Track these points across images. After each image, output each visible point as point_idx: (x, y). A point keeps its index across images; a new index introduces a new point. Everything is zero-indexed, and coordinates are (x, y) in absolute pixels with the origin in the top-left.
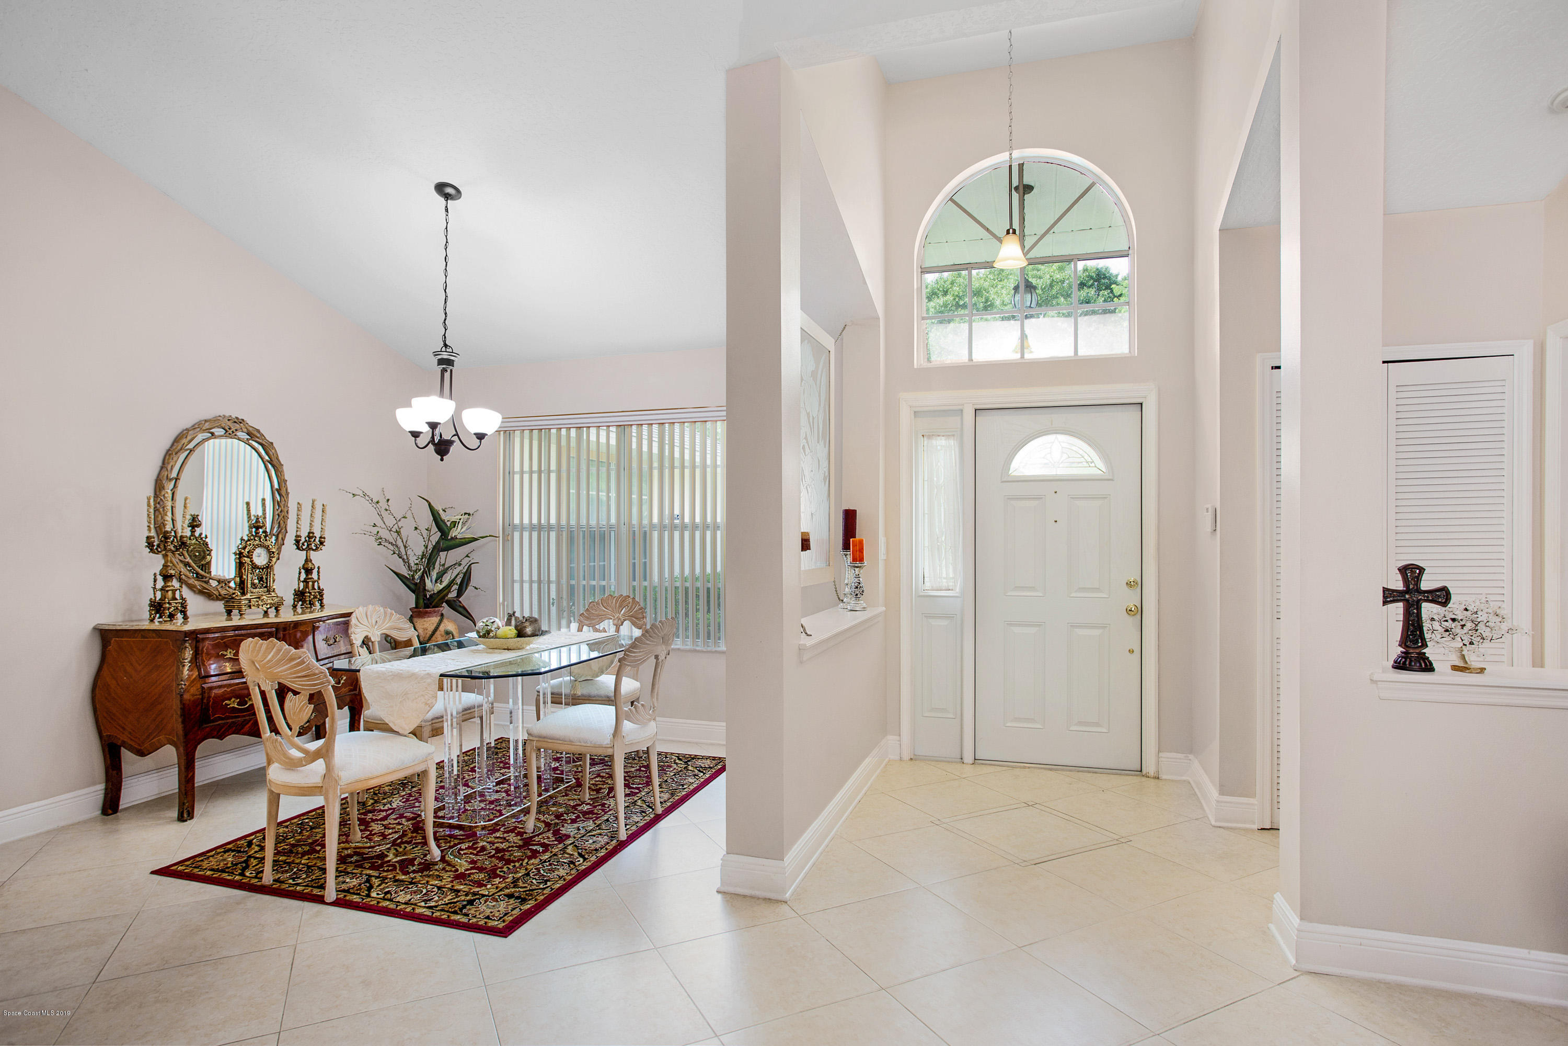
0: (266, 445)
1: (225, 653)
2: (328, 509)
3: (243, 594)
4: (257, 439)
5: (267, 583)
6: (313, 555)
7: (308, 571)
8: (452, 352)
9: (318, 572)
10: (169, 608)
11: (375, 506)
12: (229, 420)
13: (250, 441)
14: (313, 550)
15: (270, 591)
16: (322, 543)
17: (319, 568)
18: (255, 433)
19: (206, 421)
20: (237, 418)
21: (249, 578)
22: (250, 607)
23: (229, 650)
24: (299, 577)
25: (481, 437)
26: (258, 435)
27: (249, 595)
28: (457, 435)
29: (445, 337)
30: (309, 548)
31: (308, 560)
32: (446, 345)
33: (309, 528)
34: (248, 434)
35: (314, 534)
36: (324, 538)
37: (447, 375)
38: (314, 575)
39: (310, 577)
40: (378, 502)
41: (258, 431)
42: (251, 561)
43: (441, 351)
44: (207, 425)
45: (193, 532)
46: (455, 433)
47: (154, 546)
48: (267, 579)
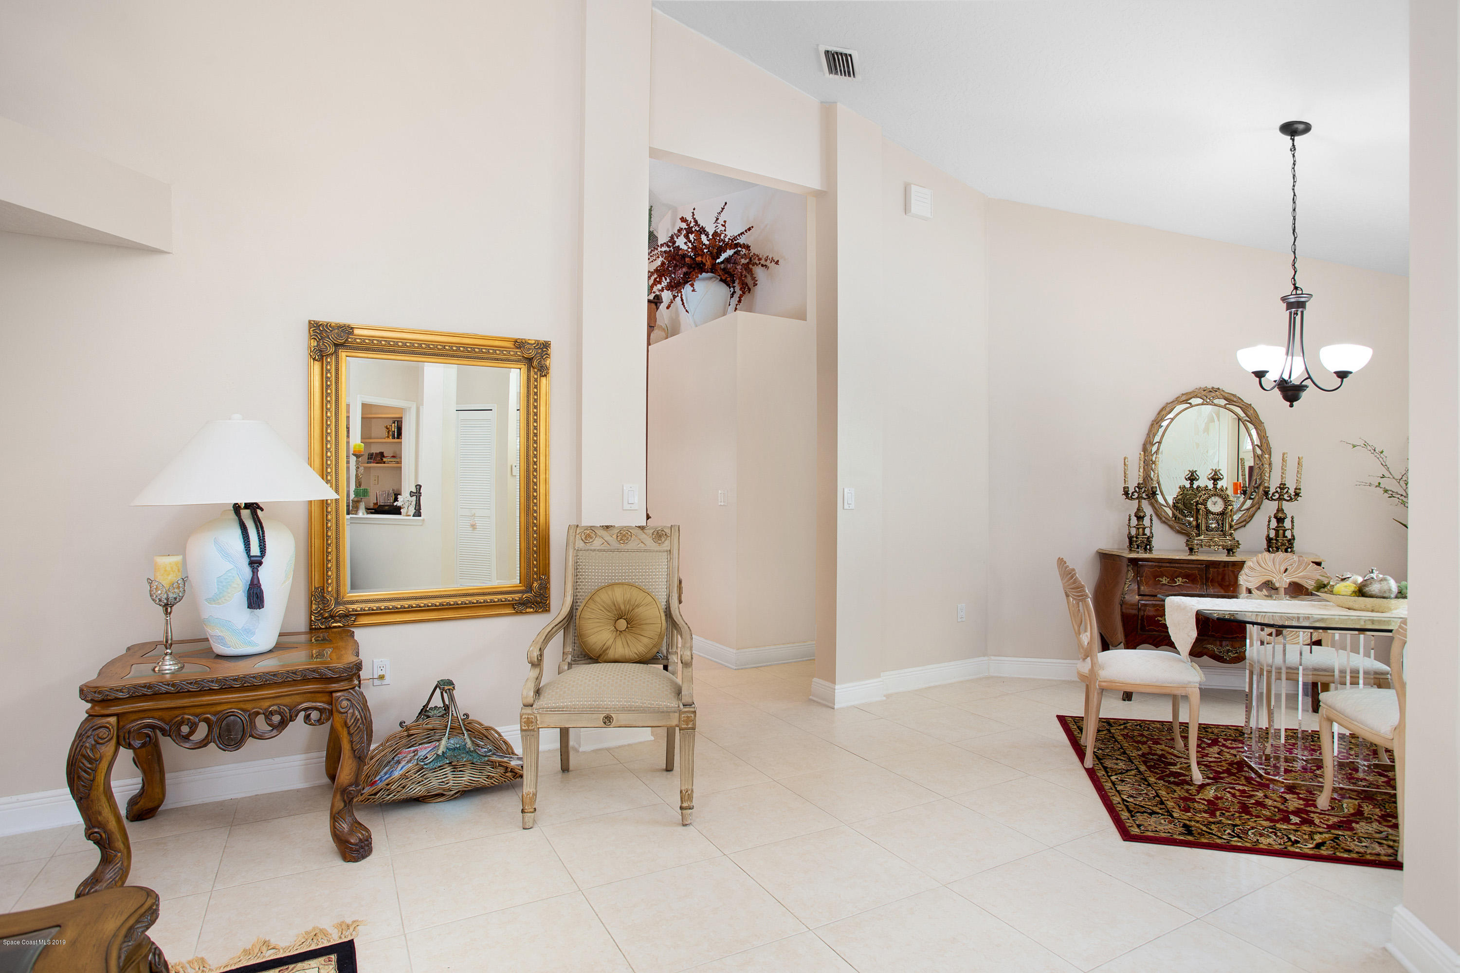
0: (1244, 407)
1: (1161, 579)
2: (1304, 463)
3: (1199, 535)
4: (1234, 403)
5: (1223, 527)
6: (1286, 505)
7: (1280, 520)
8: (1302, 294)
9: (1292, 522)
10: (1136, 541)
11: (1378, 456)
12: (1204, 390)
13: (1227, 406)
14: (1287, 501)
15: (1226, 535)
16: (1297, 494)
17: (1292, 517)
18: (1232, 398)
19: (1183, 394)
20: (1213, 388)
21: (1203, 522)
22: (1201, 546)
23: (1164, 578)
24: (1269, 525)
25: (1342, 375)
26: (1235, 399)
27: (1203, 536)
28: (1309, 377)
29: (1294, 280)
30: (1280, 499)
31: (1280, 510)
32: (1296, 288)
33: (1280, 480)
34: (1226, 399)
35: (1285, 484)
36: (1300, 489)
37: (1298, 318)
38: (1287, 524)
39: (1280, 525)
40: (1382, 452)
41: (1234, 396)
42: (1206, 508)
43: (1291, 295)
44: (1184, 398)
45: (1192, 484)
46: (1307, 376)
47: (1129, 494)
48: (1222, 524)
